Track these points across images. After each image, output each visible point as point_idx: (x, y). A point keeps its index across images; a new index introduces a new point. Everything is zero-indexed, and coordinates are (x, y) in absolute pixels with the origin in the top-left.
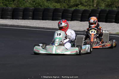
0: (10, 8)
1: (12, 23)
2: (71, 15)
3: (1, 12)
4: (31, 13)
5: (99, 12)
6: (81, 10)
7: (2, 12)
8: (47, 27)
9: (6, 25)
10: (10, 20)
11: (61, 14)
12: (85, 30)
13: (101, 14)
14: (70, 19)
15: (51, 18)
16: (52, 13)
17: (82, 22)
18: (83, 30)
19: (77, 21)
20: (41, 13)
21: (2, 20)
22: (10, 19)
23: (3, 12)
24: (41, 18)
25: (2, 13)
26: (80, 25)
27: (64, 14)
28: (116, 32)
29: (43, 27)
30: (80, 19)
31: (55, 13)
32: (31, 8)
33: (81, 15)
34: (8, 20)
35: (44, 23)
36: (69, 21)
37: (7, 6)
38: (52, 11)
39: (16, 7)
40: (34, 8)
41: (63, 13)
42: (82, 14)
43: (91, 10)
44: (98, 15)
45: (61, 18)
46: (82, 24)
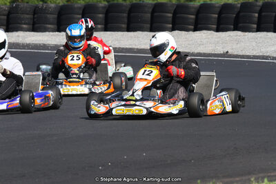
0: (53, 5)
1: (57, 40)
2: (193, 17)
3: (32, 16)
4: (101, 15)
5: (258, 9)
6: (217, 5)
7: (34, 15)
8: (139, 47)
9: (44, 45)
10: (51, 33)
11: (170, 15)
12: (227, 52)
13: (263, 14)
14: (192, 27)
15: (149, 26)
16: (149, 15)
17: (221, 33)
18: (222, 52)
19: (209, 32)
20: (125, 15)
21: (36, 33)
22: (53, 31)
23: (36, 16)
24: (124, 26)
25: (34, 18)
26: (216, 40)
27: (178, 15)
29: (131, 47)
30: (215, 26)
31: (155, 14)
32: (100, 5)
33: (217, 16)
34: (47, 33)
35: (131, 37)
36: (191, 32)
37: (46, 3)
38: (150, 10)
39: (66, 3)
40: (106, 3)
41: (175, 13)
42: (220, 14)
43: (239, 5)
44: (257, 15)
45: (171, 26)
46: (220, 37)
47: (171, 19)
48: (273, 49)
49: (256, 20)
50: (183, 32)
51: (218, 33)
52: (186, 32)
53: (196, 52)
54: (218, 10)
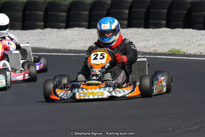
2: (64, 14)
5: (128, 5)
6: (88, 2)
11: (42, 13)
13: (133, 10)
14: (64, 24)
15: (20, 24)
16: (20, 14)
19: (81, 29)
26: (87, 36)
27: (49, 13)
28: (170, 50)
30: (86, 23)
31: (27, 12)
33: (88, 13)
36: (62, 30)
38: (22, 8)
41: (46, 11)
42: (91, 11)
43: (109, 2)
44: (127, 11)
45: (42, 23)
46: (91, 34)
47: (42, 17)
48: (143, 45)
49: (127, 16)
50: (55, 30)
51: (89, 30)
52: (58, 30)
53: (67, 49)
54: (89, 7)
